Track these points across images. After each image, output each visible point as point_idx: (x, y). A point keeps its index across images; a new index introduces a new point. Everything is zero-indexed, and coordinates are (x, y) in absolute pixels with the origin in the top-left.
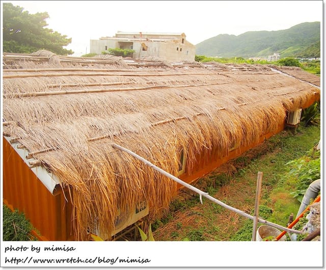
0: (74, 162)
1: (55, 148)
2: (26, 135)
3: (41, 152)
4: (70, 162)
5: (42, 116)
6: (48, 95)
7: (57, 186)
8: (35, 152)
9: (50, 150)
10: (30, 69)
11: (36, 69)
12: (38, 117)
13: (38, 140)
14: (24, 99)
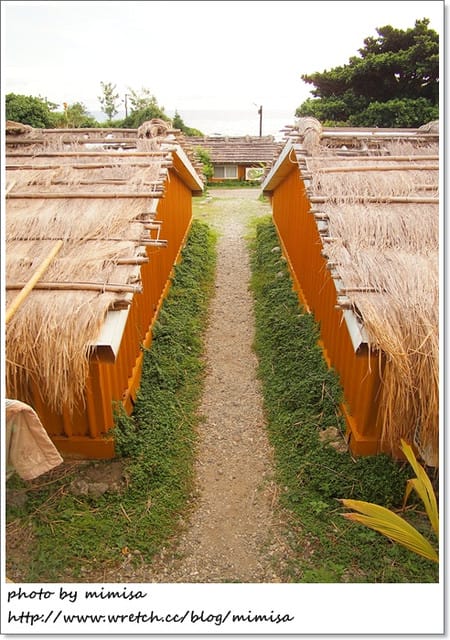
0: (400, 316)
1: (380, 289)
2: (348, 260)
3: (357, 291)
4: (393, 314)
5: (385, 236)
6: (411, 202)
7: (363, 346)
8: (351, 288)
9: (373, 291)
10: (402, 157)
11: (410, 157)
12: (378, 238)
13: (360, 272)
14: (370, 206)
